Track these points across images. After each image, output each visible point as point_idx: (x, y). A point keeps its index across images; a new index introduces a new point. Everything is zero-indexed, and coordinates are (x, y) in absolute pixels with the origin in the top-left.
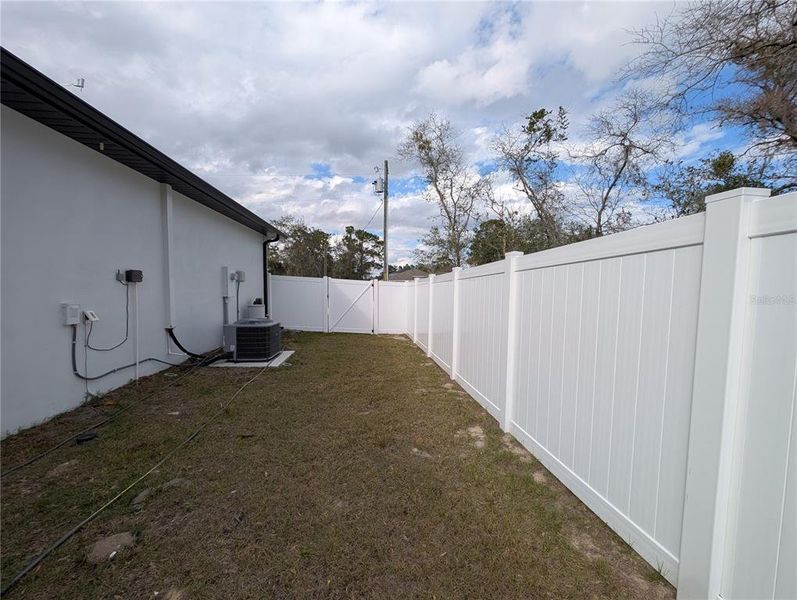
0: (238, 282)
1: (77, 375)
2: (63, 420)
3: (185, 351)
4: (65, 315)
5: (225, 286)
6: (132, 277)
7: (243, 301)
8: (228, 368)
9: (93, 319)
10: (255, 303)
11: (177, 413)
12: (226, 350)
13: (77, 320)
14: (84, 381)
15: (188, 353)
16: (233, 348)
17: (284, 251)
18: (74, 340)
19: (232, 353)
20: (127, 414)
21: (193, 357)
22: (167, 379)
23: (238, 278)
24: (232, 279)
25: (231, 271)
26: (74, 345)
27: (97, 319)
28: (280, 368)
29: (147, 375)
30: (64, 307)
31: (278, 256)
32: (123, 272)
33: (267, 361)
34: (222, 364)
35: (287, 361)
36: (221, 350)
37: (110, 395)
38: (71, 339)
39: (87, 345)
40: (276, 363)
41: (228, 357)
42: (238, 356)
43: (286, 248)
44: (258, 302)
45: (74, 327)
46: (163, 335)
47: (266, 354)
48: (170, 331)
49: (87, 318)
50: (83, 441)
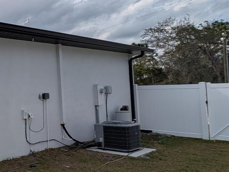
0: (107, 94)
1: (27, 141)
2: (24, 158)
3: (71, 138)
4: (23, 115)
5: (96, 98)
6: (45, 96)
7: (111, 108)
8: (98, 152)
9: (32, 117)
10: (121, 109)
11: (68, 167)
12: (97, 141)
13: (26, 117)
14: (29, 144)
15: (73, 140)
16: (101, 140)
17: (164, 55)
18: (26, 126)
19: (101, 143)
20: (46, 162)
21: (77, 143)
22: (62, 151)
23: (107, 91)
24: (101, 92)
25: (100, 87)
26: (26, 128)
27: (33, 117)
28: (139, 159)
29: (53, 148)
30: (23, 111)
31: (157, 63)
32: (41, 95)
33: (128, 152)
34: (95, 149)
35: (147, 155)
36: (94, 141)
37: (38, 153)
38: (25, 125)
39: (30, 129)
40: (135, 155)
41: (99, 145)
42: (105, 146)
43: (166, 53)
44: (125, 108)
45: (26, 119)
46: (60, 127)
47: (127, 147)
48: (63, 125)
49: (29, 116)
50: (32, 166)
